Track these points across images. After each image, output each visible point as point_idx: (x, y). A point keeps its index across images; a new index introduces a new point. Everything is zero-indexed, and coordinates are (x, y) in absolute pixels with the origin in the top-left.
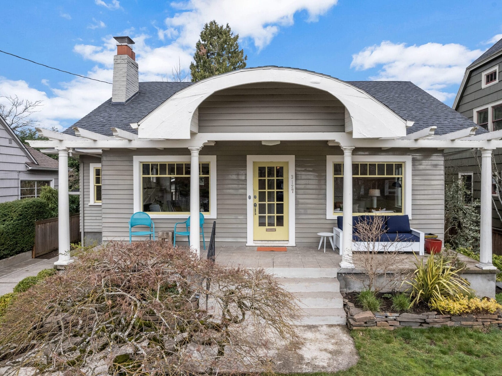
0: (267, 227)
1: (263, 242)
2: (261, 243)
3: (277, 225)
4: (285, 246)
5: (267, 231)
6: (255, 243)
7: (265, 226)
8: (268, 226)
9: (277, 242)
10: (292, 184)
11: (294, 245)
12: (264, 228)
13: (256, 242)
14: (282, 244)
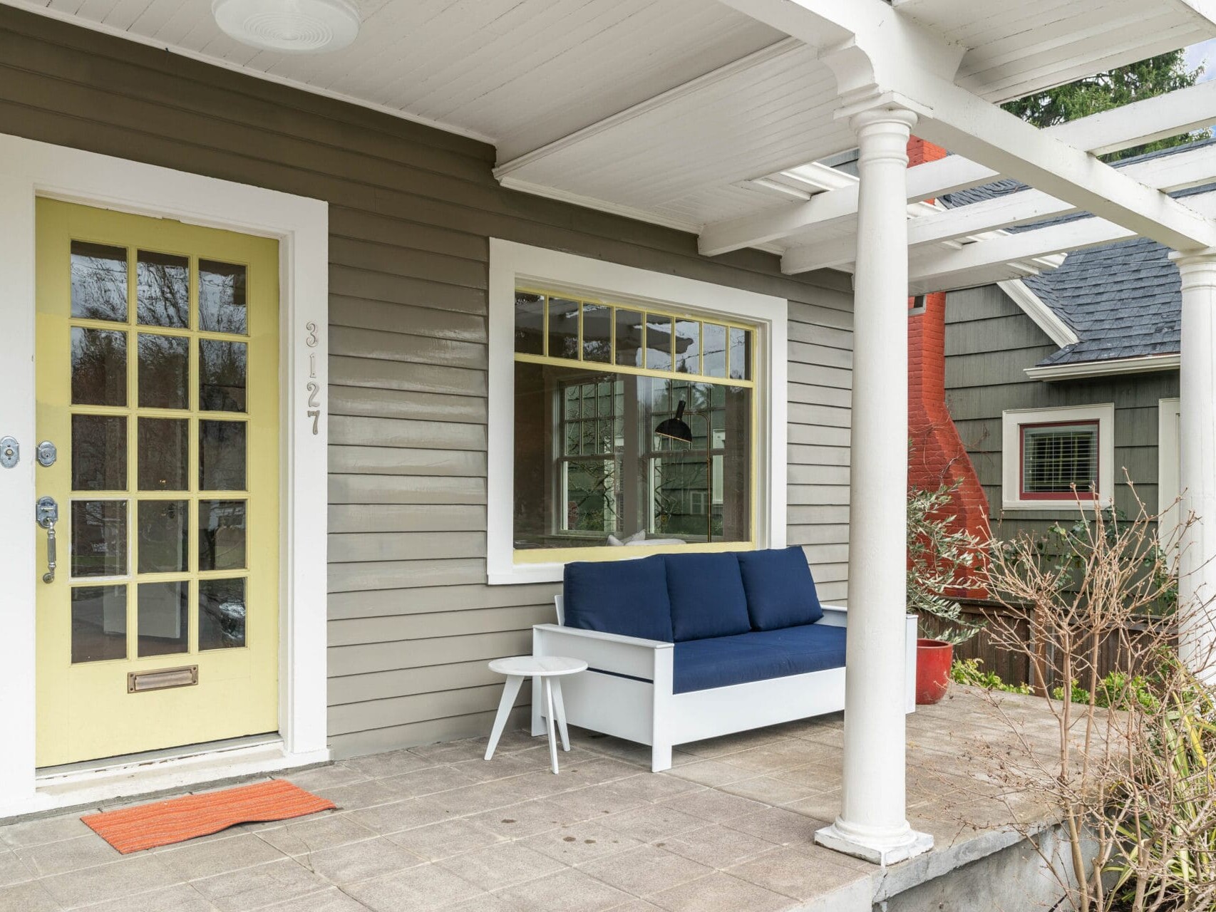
0: (135, 663)
1: (114, 770)
2: (92, 784)
3: (203, 646)
4: (271, 774)
5: (131, 690)
6: (53, 790)
7: (123, 655)
8: (142, 653)
9: (211, 755)
10: (312, 375)
11: (325, 756)
12: (110, 673)
13: (58, 779)
14: (246, 759)
